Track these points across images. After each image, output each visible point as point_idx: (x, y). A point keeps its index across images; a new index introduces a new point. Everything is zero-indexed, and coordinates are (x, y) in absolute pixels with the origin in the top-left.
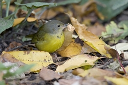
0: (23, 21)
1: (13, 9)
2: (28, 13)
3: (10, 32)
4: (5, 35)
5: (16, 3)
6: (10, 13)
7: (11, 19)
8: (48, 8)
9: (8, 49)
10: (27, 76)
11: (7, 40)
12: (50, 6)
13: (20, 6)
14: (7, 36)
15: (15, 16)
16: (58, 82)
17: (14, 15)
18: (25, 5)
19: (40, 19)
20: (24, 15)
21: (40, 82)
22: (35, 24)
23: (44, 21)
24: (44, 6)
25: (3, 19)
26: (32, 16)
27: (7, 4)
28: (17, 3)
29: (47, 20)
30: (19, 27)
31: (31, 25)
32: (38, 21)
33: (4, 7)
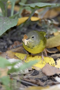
0: (27, 20)
1: (17, 9)
2: (32, 12)
3: (14, 30)
4: (10, 33)
5: (20, 3)
6: (15, 12)
7: (16, 18)
8: (50, 9)
10: (30, 72)
11: (12, 38)
12: (52, 7)
13: (24, 6)
14: (12, 34)
15: (20, 15)
16: (59, 77)
17: (18, 15)
18: (29, 5)
19: (43, 19)
20: (28, 15)
21: (42, 77)
22: (38, 23)
23: (46, 20)
24: (46, 6)
25: (8, 18)
26: (36, 15)
27: (12, 5)
28: (22, 4)
30: (23, 26)
31: (34, 25)
32: (40, 21)
33: (9, 7)
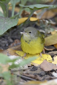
0: (26, 20)
1: (17, 10)
2: (31, 13)
3: (15, 30)
4: (10, 32)
5: (20, 5)
6: (15, 13)
7: (16, 18)
8: (48, 10)
9: (13, 45)
10: (29, 68)
11: (13, 37)
12: (50, 8)
13: (24, 8)
14: (12, 33)
15: (20, 16)
16: (56, 72)
17: (18, 15)
18: (28, 6)
19: (41, 19)
20: (27, 15)
21: (41, 72)
22: (37, 23)
23: (44, 20)
24: (44, 7)
25: (9, 18)
26: (34, 16)
27: (12, 6)
28: (22, 5)
29: (47, 20)
30: (23, 26)
31: (33, 24)
32: (39, 21)
33: (10, 8)
